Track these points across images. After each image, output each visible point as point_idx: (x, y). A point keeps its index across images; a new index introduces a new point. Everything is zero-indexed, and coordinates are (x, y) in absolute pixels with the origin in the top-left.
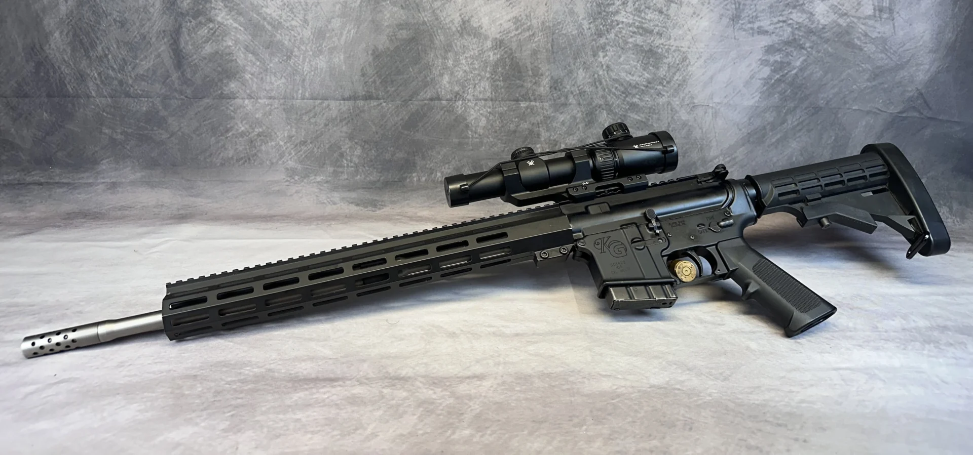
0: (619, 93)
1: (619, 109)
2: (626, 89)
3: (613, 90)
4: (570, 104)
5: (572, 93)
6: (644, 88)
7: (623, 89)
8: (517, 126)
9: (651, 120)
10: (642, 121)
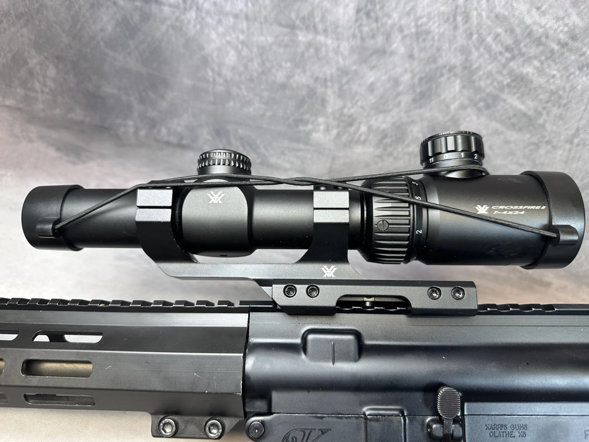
0: (499, 48)
1: (489, 82)
2: (517, 42)
3: (489, 39)
4: (392, 53)
5: (401, 30)
6: (556, 48)
7: (509, 41)
8: (289, 77)
9: (544, 117)
10: (525, 115)
